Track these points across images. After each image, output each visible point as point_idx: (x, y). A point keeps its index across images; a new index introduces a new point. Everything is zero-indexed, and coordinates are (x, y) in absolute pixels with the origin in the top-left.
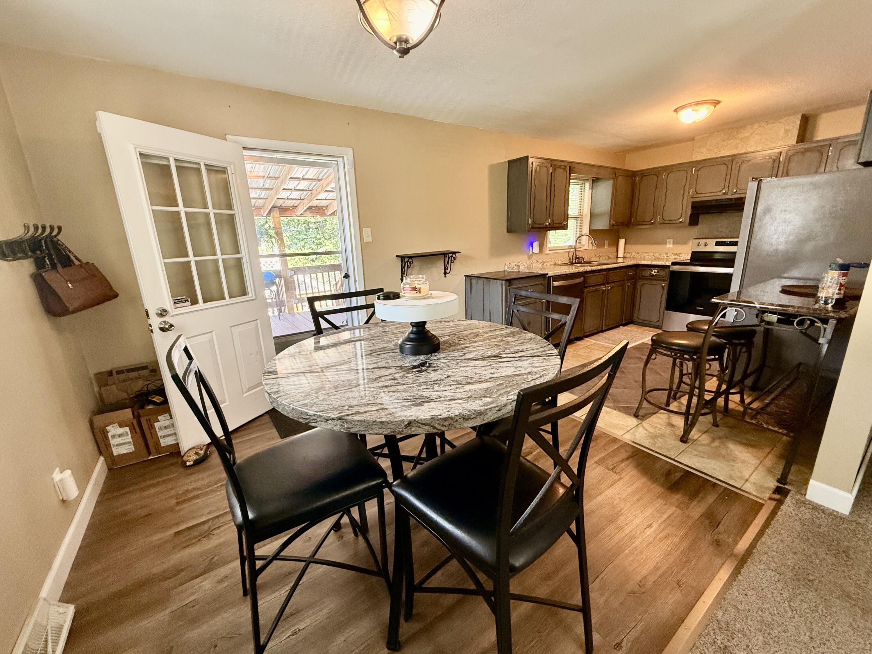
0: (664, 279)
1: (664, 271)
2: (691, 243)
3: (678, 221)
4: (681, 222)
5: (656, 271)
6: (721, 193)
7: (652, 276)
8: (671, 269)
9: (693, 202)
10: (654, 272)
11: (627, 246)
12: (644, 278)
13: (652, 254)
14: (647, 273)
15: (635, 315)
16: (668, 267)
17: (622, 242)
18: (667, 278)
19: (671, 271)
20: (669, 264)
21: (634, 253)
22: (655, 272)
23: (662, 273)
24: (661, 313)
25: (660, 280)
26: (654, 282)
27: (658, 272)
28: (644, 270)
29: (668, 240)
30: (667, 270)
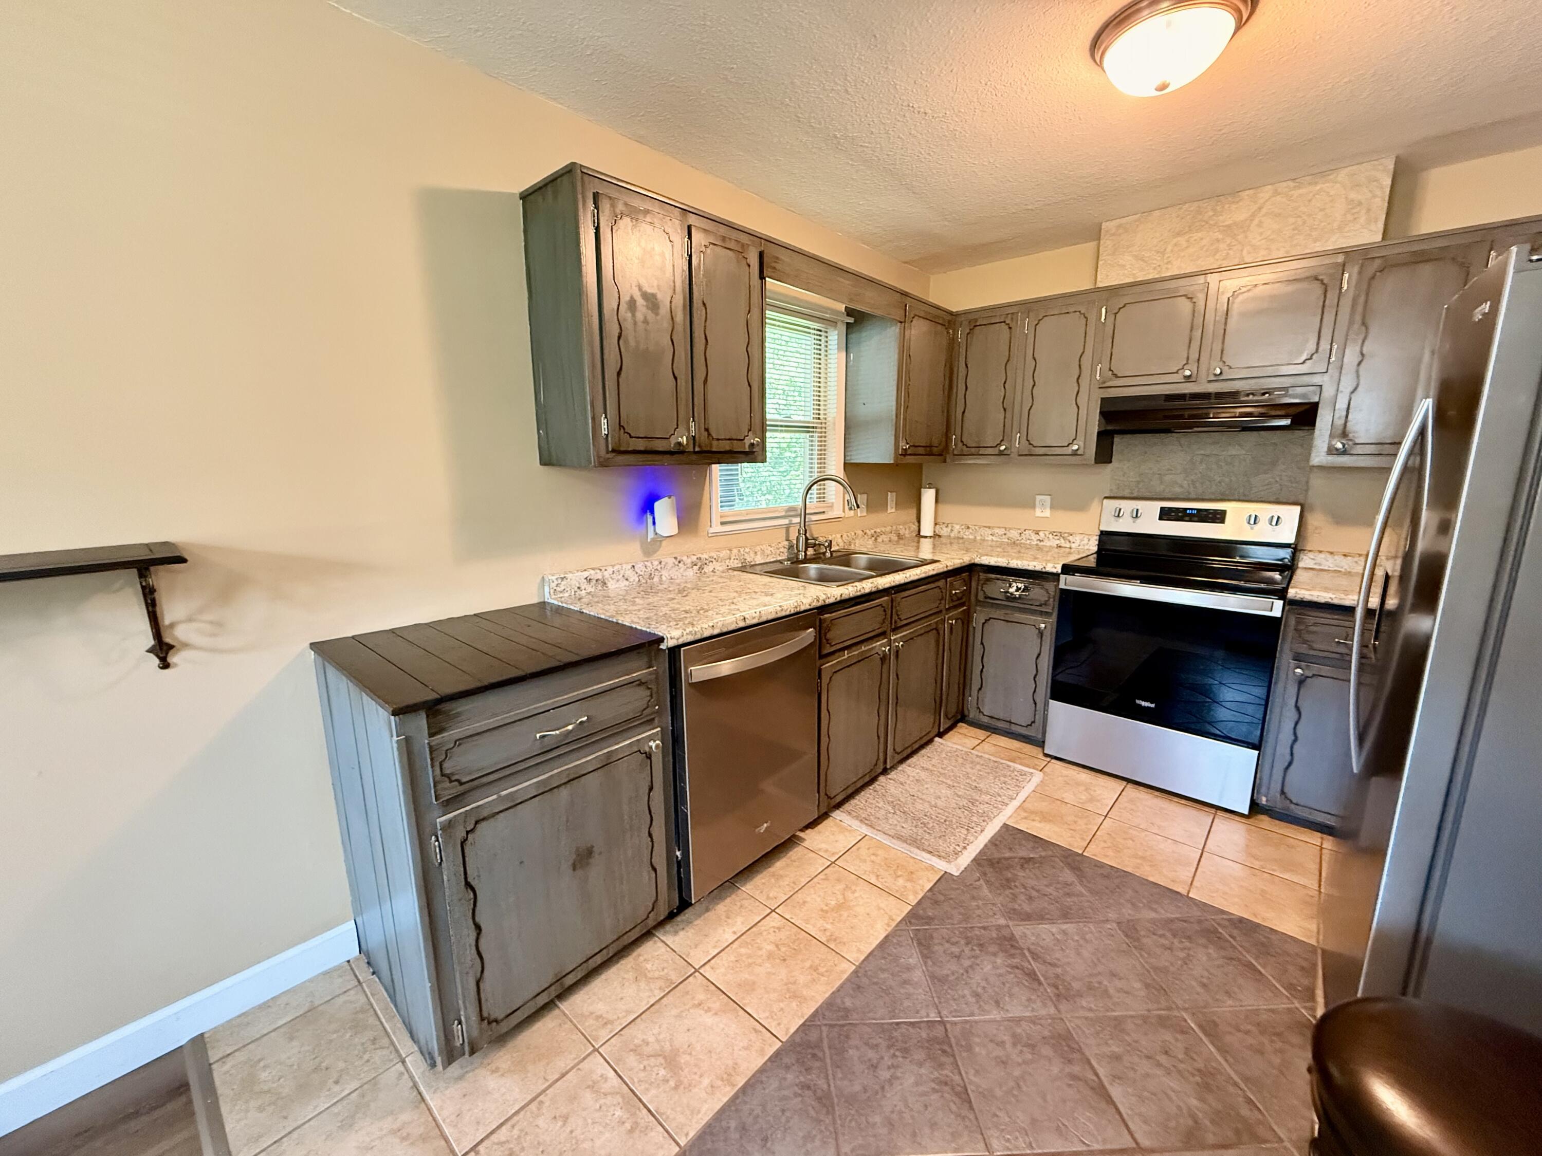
0: (1043, 609)
1: (1043, 587)
2: (1095, 506)
3: (1068, 451)
4: (1075, 453)
5: (1021, 585)
6: (1178, 378)
7: (1011, 598)
8: (1062, 586)
9: (1103, 400)
10: (1015, 587)
11: (940, 505)
12: (989, 602)
13: (1002, 531)
14: (997, 588)
15: (971, 700)
16: (1055, 577)
17: (928, 496)
18: (1053, 607)
19: (1062, 590)
20: (1054, 571)
21: (957, 527)
22: (1018, 589)
23: (1038, 593)
24: (1040, 706)
25: (1034, 612)
26: (1018, 616)
27: (1026, 589)
28: (988, 580)
29: (1039, 498)
30: (1050, 586)
